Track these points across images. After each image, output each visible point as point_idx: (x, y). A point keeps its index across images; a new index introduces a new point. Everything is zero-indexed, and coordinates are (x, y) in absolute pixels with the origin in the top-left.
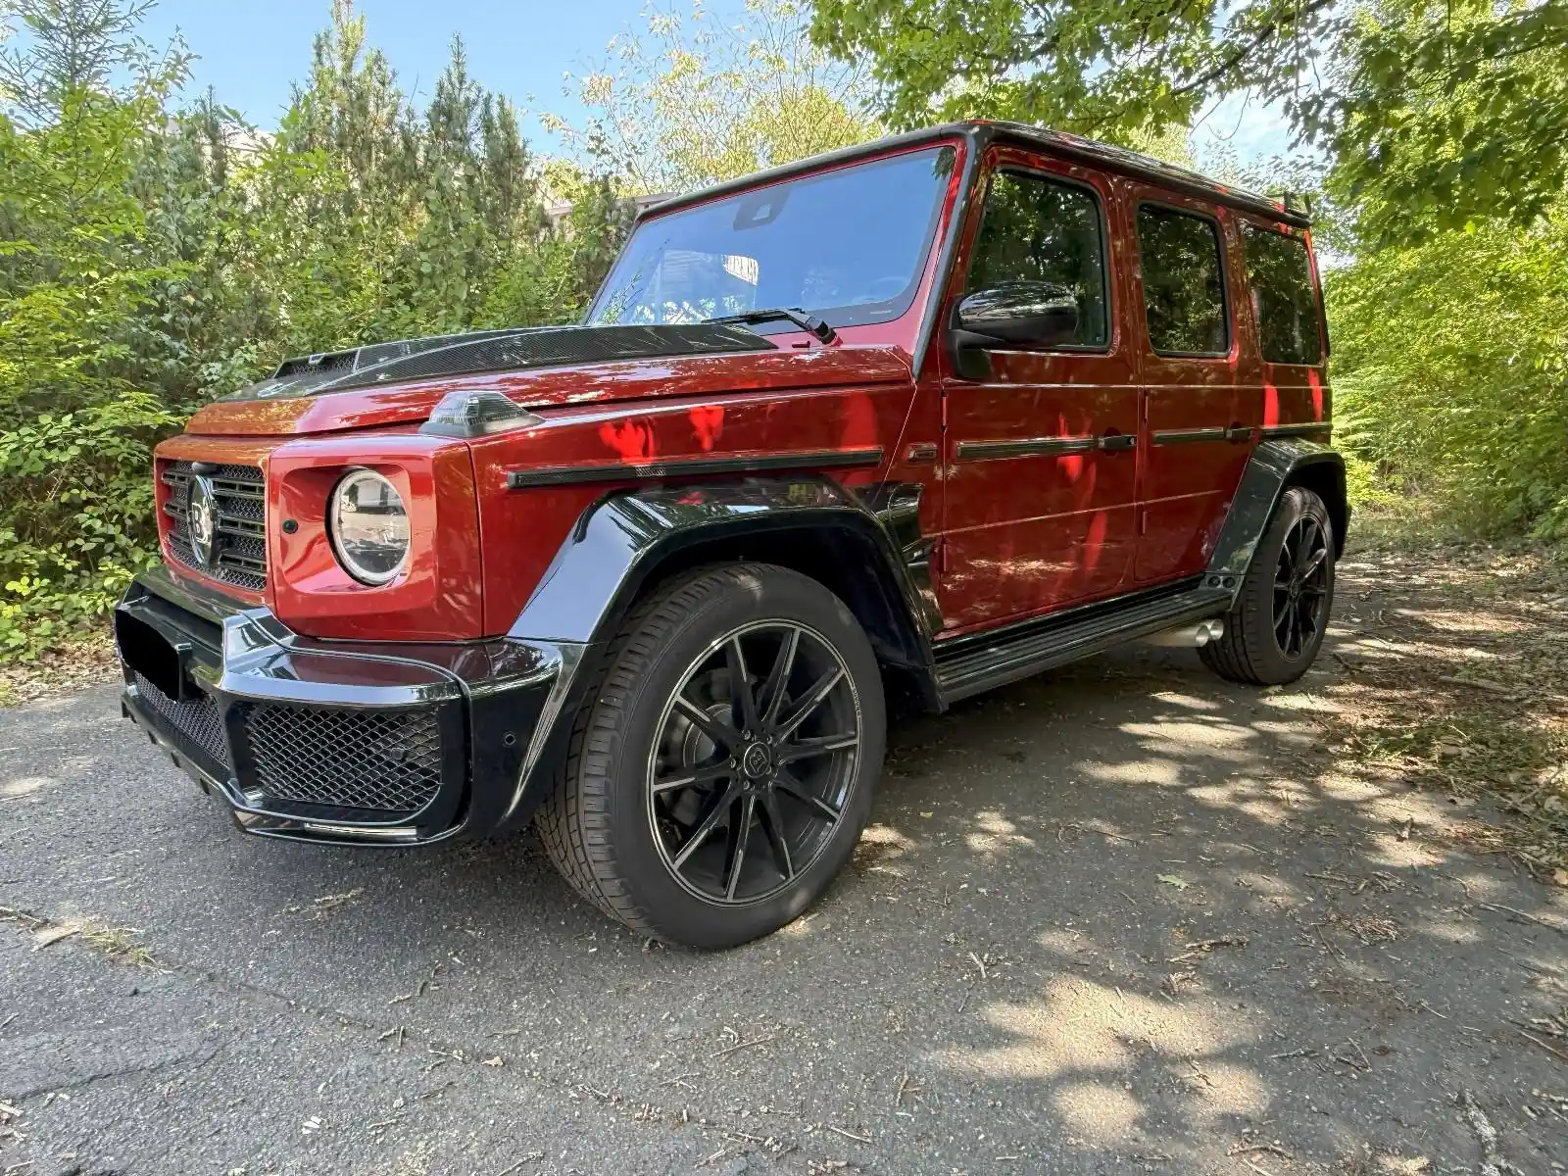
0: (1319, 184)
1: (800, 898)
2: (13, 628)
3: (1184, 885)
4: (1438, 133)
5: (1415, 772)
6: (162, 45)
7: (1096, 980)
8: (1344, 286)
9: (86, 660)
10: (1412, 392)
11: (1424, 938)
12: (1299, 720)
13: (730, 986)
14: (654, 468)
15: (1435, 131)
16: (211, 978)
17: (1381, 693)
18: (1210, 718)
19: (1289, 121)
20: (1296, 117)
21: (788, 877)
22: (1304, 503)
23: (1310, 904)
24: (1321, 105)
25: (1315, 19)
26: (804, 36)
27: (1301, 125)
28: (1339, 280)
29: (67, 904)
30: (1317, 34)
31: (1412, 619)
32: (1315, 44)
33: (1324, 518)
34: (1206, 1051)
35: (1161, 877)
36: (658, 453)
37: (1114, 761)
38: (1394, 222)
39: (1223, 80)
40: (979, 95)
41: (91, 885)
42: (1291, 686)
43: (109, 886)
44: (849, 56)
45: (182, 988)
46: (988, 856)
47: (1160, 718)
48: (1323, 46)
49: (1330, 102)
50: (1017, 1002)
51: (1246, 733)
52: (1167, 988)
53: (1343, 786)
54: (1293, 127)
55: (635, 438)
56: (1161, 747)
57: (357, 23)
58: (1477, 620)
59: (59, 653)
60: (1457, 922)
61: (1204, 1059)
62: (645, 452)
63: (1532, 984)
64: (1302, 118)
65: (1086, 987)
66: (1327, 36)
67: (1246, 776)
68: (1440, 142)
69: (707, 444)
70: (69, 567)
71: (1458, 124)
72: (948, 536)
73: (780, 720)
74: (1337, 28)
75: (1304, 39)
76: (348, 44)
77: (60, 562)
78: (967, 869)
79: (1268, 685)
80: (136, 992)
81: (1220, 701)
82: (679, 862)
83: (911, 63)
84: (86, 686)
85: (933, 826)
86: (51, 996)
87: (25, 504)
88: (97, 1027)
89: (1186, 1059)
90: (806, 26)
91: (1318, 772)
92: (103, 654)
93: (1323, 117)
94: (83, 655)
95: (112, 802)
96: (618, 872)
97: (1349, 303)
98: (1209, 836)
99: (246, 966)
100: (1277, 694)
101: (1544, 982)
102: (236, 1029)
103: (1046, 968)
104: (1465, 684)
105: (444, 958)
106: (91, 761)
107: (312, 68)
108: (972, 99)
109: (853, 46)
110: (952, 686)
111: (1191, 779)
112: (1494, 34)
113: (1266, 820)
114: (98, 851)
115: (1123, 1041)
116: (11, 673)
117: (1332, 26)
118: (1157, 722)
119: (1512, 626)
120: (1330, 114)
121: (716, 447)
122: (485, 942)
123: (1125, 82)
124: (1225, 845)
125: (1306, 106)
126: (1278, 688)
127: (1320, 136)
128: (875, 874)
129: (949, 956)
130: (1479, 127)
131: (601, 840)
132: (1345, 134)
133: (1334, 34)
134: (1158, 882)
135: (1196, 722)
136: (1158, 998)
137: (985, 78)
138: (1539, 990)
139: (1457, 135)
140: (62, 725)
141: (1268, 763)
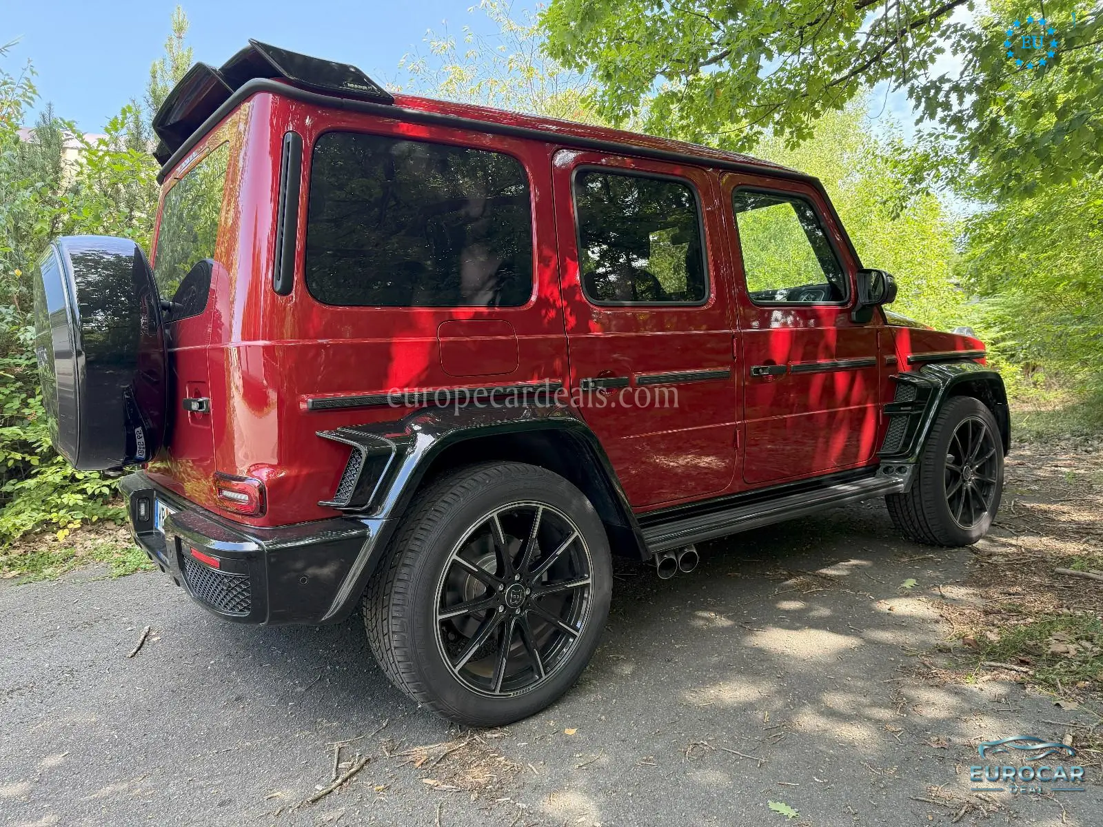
0: (954, 150)
4: (1036, 108)
8: (980, 228)
10: (1042, 310)
15: (1034, 106)
19: (913, 102)
20: (918, 100)
24: (938, 90)
25: (938, 24)
26: (543, 51)
27: (923, 105)
28: (977, 224)
30: (940, 36)
32: (941, 43)
38: (1009, 179)
39: (871, 73)
40: (680, 91)
44: (577, 65)
48: (946, 44)
49: (946, 87)
54: (917, 107)
57: (186, 53)
64: (923, 100)
66: (949, 37)
68: (1039, 116)
71: (1052, 99)
74: (956, 31)
75: (931, 40)
76: (178, 68)
83: (616, 68)
90: (543, 44)
93: (941, 97)
97: (986, 242)
107: (148, 87)
108: (674, 94)
109: (581, 58)
112: (1072, 31)
117: (952, 29)
120: (947, 96)
123: (795, 76)
125: (926, 90)
127: (940, 113)
130: (1067, 103)
132: (960, 111)
133: (953, 36)
137: (683, 77)
139: (1052, 108)
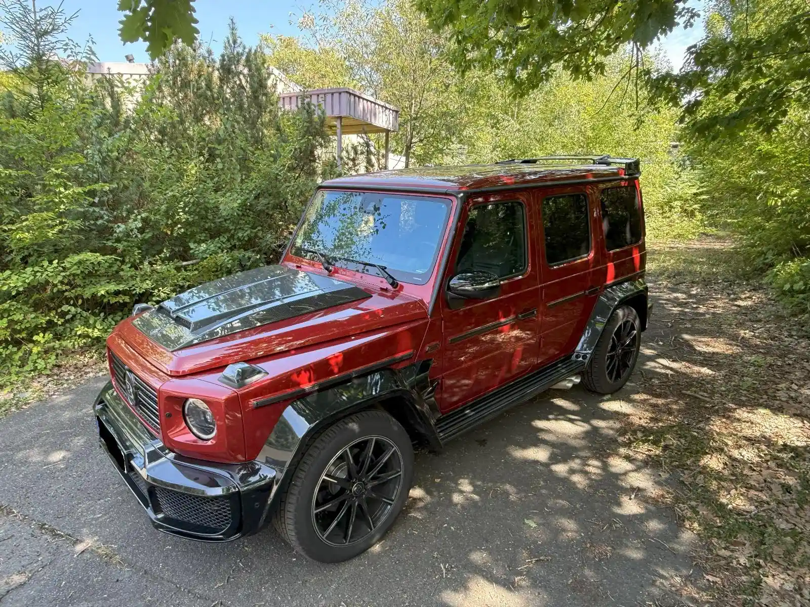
1: (378, 537)
2: (38, 358)
3: (534, 526)
5: (649, 456)
6: (83, 44)
7: (487, 579)
9: (72, 369)
11: (621, 556)
12: (611, 419)
13: (346, 580)
14: (313, 386)
16: (146, 572)
17: (653, 401)
18: (573, 417)
21: (371, 530)
22: (624, 316)
23: (582, 537)
29: (85, 530)
33: (635, 318)
35: (526, 521)
36: (315, 381)
37: (524, 447)
41: (93, 519)
42: (615, 395)
43: (100, 520)
45: (135, 578)
46: (459, 507)
47: (551, 417)
50: (455, 590)
51: (585, 427)
52: (513, 583)
53: (618, 464)
55: (305, 376)
58: (717, 344)
59: (59, 366)
60: (637, 546)
62: (310, 381)
63: (653, 584)
65: (482, 582)
67: (577, 457)
69: (336, 370)
70: (59, 323)
72: (445, 375)
73: (367, 472)
77: (55, 320)
78: (448, 515)
79: (604, 395)
80: (118, 581)
81: (580, 405)
82: (325, 536)
84: (74, 387)
85: (439, 487)
86: (85, 582)
87: (38, 296)
88: (105, 599)
91: (609, 455)
92: (79, 366)
94: (70, 366)
95: (96, 468)
96: (301, 544)
98: (552, 495)
99: (159, 566)
100: (608, 400)
101: (659, 581)
102: (158, 600)
103: (469, 572)
104: (692, 396)
105: (236, 563)
106: (82, 441)
110: (446, 438)
111: (554, 459)
113: (579, 486)
114: (92, 499)
116: (39, 380)
118: (548, 419)
119: (731, 350)
121: (339, 372)
122: (252, 554)
124: (558, 501)
126: (609, 396)
128: (410, 517)
129: (433, 565)
131: (294, 534)
134: (524, 523)
135: (566, 419)
136: (509, 589)
138: (656, 586)
140: (67, 415)
141: (589, 448)
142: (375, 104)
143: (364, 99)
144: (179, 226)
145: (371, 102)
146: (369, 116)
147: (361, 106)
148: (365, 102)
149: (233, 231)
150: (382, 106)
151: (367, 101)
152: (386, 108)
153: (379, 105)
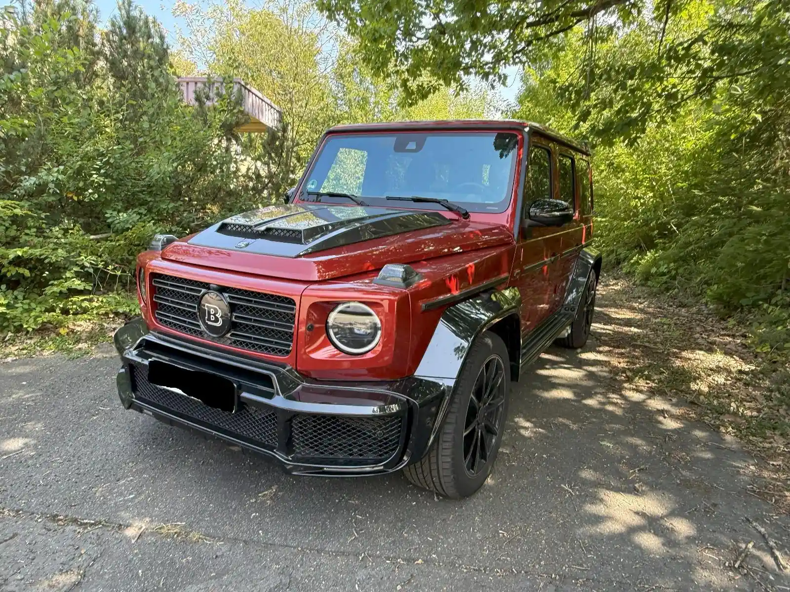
3: (611, 446)
5: (651, 387)
7: (612, 490)
11: (698, 459)
12: (597, 364)
14: (460, 295)
16: (246, 542)
17: (617, 351)
18: (566, 366)
21: (486, 461)
23: (656, 449)
29: (124, 514)
31: (601, 312)
34: (665, 514)
35: (601, 443)
37: (546, 389)
41: (125, 501)
42: (584, 348)
43: (136, 500)
45: (238, 550)
46: (533, 439)
47: (547, 367)
51: (583, 372)
52: (637, 490)
53: (632, 395)
56: (557, 381)
60: (702, 451)
61: (666, 516)
62: (457, 288)
63: (738, 473)
65: (609, 493)
67: (597, 393)
69: (471, 281)
73: (488, 396)
78: (531, 447)
79: (576, 348)
80: (216, 557)
81: (564, 357)
82: (466, 464)
88: (216, 577)
89: (662, 518)
91: (620, 390)
98: (603, 422)
99: (258, 534)
100: (582, 353)
101: (741, 471)
104: (642, 345)
105: (352, 516)
106: (39, 425)
111: (579, 396)
113: (617, 413)
114: (108, 481)
115: (637, 513)
118: (548, 369)
119: (639, 316)
122: (362, 505)
124: (612, 425)
126: (580, 350)
129: (555, 487)
134: (602, 445)
135: (561, 368)
136: (636, 495)
138: (742, 475)
141: (600, 386)
142: (262, 100)
143: (253, 93)
144: (90, 191)
145: (259, 98)
146: (257, 111)
147: (250, 100)
148: (254, 96)
149: (151, 204)
150: (268, 104)
151: (256, 96)
152: (272, 107)
153: (266, 103)
